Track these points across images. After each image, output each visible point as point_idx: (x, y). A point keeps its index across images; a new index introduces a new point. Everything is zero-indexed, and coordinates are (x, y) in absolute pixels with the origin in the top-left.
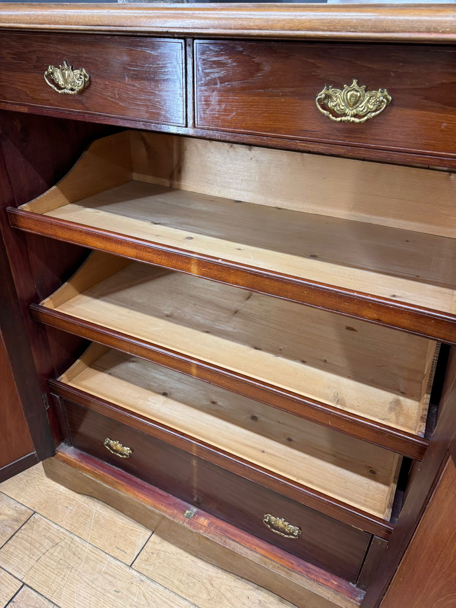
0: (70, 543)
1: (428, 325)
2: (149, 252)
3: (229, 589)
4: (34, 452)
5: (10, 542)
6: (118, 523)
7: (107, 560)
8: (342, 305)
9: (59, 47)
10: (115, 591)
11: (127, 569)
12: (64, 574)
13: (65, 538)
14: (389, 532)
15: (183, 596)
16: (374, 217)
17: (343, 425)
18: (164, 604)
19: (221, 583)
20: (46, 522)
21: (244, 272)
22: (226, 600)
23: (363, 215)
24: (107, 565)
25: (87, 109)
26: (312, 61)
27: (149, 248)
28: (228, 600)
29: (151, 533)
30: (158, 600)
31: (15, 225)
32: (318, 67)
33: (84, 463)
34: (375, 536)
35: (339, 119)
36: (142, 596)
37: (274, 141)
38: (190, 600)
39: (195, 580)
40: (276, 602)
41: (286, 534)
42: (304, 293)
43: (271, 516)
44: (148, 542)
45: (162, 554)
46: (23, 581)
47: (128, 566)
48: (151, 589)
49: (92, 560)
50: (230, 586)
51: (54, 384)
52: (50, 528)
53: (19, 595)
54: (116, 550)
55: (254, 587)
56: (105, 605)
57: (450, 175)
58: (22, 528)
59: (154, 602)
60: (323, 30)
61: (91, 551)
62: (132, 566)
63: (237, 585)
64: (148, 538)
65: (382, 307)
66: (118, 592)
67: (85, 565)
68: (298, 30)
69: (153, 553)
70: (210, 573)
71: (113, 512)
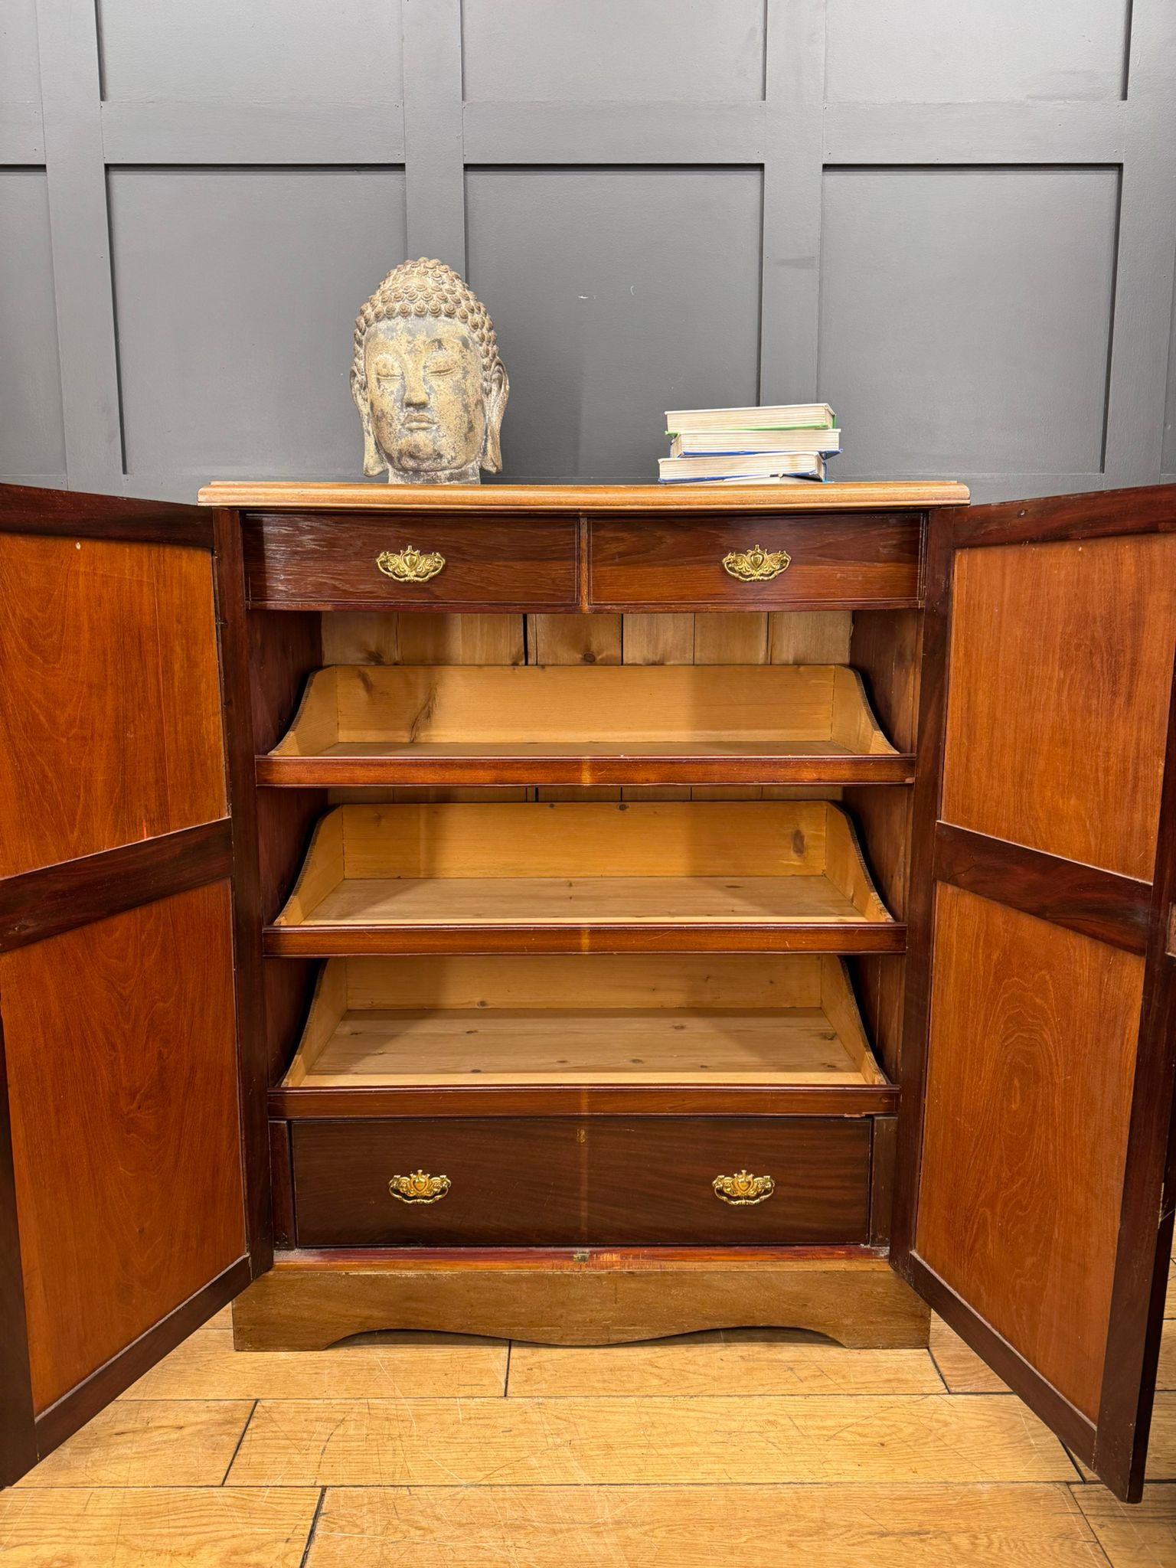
0: (367, 1411)
1: (868, 770)
2: (518, 769)
3: (688, 1362)
4: (245, 1254)
5: (239, 1452)
6: (435, 1358)
7: (456, 1405)
8: (779, 773)
9: (402, 530)
10: (503, 1432)
11: (503, 1401)
12: (391, 1448)
13: (352, 1408)
14: (891, 1095)
15: (622, 1394)
16: (723, 733)
17: (804, 940)
18: (600, 1414)
19: (670, 1360)
20: (294, 1403)
21: (656, 763)
22: (691, 1375)
23: (709, 732)
24: (461, 1410)
25: (437, 597)
26: (714, 532)
27: (517, 763)
28: (695, 1373)
29: (508, 1350)
30: (586, 1413)
31: (266, 781)
32: (721, 537)
33: (340, 1260)
34: (876, 1118)
35: (748, 579)
36: (556, 1420)
37: (683, 608)
38: (637, 1393)
39: (626, 1373)
40: (766, 1349)
41: (754, 1199)
42: (733, 770)
43: (723, 1176)
44: (511, 1360)
45: (548, 1365)
46: (317, 1484)
47: (501, 1397)
48: (563, 1407)
49: (429, 1415)
50: (686, 1359)
51: (277, 1093)
52: (309, 1408)
53: (327, 1502)
54: (462, 1388)
55: (722, 1346)
56: (499, 1453)
57: (799, 667)
58: (250, 1427)
59: (580, 1418)
60: (736, 504)
61: (417, 1405)
62: (508, 1395)
63: (695, 1354)
64: (507, 1357)
65: (820, 762)
66: (511, 1431)
67: (421, 1424)
68: (714, 504)
69: (532, 1369)
70: (644, 1357)
71: (414, 1350)
